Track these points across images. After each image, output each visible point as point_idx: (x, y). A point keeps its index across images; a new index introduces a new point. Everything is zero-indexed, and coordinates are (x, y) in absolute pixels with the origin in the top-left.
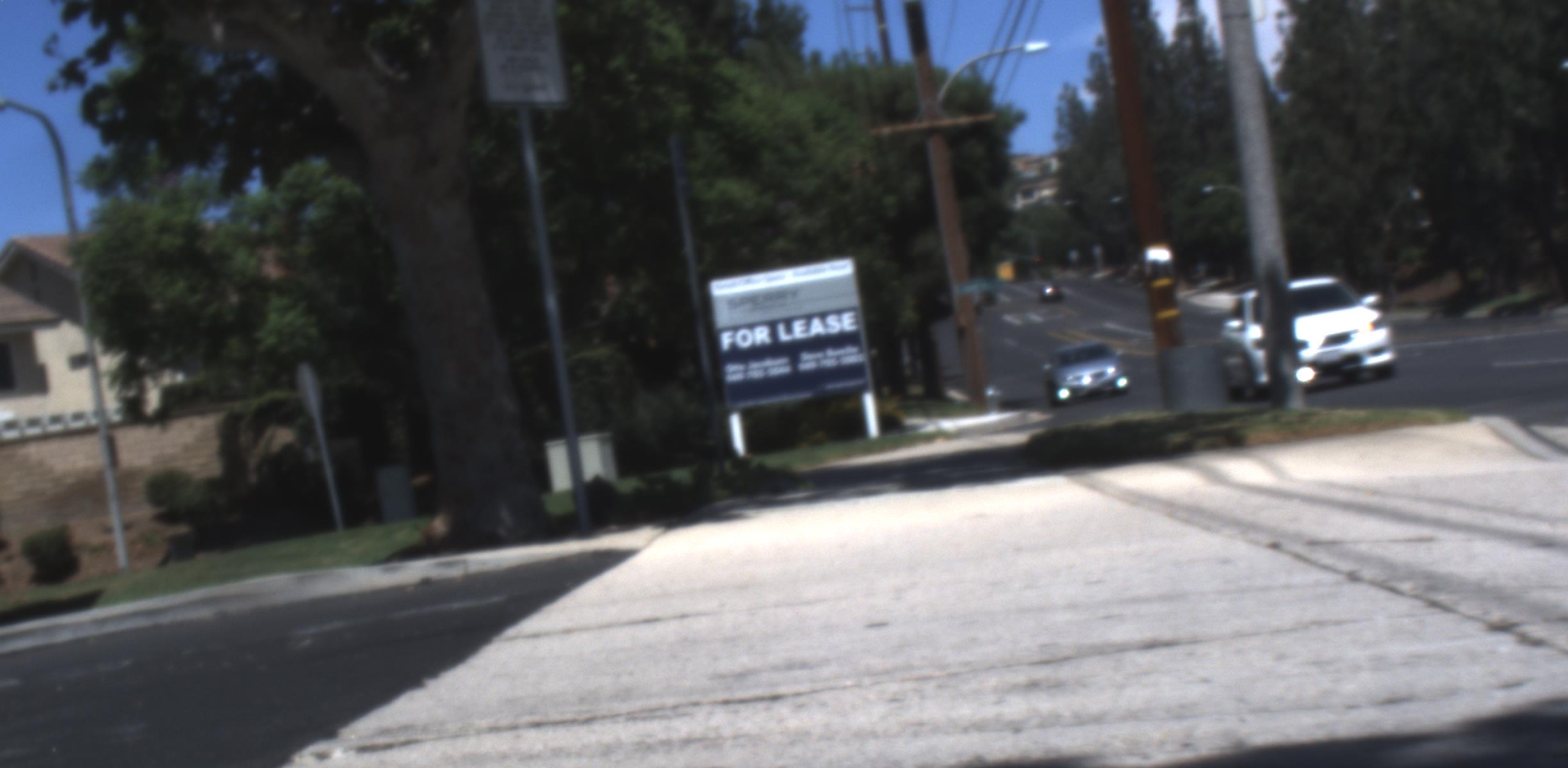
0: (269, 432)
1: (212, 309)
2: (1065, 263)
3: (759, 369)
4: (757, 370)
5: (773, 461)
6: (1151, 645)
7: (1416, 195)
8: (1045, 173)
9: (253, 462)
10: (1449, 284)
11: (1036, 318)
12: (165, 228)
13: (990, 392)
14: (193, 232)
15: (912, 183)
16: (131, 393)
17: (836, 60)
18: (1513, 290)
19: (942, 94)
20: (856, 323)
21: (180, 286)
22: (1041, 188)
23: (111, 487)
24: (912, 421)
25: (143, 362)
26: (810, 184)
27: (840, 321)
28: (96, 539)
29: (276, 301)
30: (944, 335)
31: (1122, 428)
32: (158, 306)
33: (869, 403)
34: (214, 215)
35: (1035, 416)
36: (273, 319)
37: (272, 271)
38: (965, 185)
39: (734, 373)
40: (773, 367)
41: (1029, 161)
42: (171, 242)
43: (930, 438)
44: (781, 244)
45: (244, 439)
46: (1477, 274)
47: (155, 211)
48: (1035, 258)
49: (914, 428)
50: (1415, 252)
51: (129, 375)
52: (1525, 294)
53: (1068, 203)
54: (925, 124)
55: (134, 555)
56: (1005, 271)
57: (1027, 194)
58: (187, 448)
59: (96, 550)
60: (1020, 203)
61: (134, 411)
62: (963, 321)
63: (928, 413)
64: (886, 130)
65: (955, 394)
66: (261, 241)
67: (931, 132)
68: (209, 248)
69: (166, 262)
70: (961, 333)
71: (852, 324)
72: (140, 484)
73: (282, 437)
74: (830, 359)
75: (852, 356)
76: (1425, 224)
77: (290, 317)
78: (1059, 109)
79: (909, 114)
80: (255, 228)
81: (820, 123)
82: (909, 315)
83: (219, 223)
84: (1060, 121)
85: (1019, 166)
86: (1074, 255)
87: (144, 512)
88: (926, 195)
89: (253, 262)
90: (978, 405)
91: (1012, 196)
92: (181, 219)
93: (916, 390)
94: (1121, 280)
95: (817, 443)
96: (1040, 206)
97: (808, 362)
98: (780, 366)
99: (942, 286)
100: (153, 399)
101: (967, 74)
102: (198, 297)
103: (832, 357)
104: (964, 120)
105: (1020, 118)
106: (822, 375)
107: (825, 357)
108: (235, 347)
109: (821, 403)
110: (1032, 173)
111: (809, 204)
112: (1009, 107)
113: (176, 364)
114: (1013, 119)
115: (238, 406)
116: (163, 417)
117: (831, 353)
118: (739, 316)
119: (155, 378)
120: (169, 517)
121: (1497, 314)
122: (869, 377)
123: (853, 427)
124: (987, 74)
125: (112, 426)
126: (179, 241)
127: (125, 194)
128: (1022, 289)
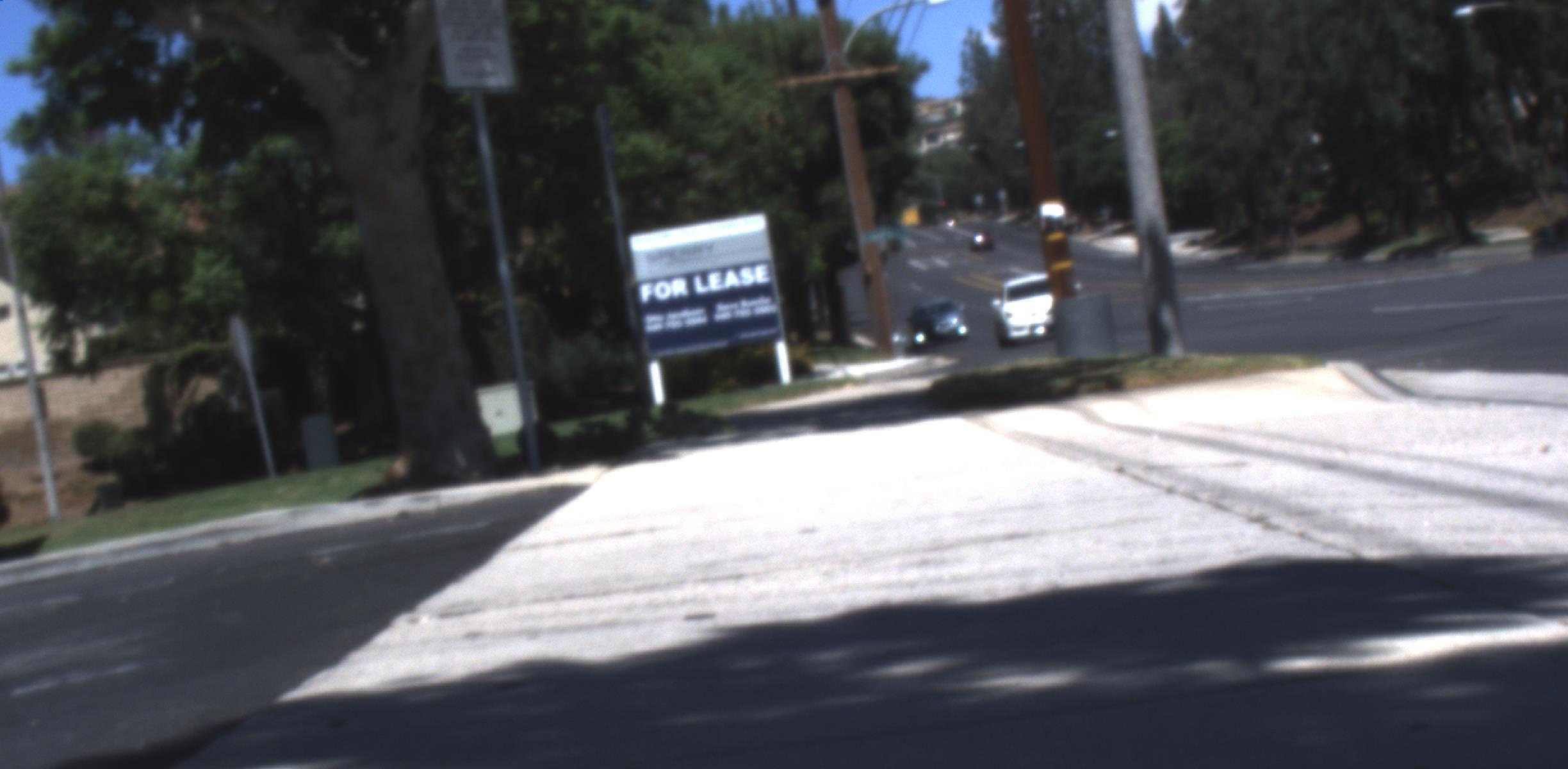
0: (193, 383)
1: (140, 262)
2: (970, 207)
3: (677, 320)
4: (674, 321)
5: (696, 405)
6: (1011, 537)
7: (1316, 139)
8: (950, 116)
9: (178, 412)
10: (1349, 227)
11: (941, 262)
12: (92, 184)
13: (896, 338)
14: (120, 188)
15: (818, 134)
16: (61, 346)
17: (743, 12)
18: (1410, 231)
19: (847, 45)
20: (769, 274)
21: (107, 242)
22: (945, 133)
23: (41, 437)
24: (821, 367)
25: (71, 316)
26: (718, 137)
27: (753, 273)
28: (26, 488)
29: (201, 255)
30: (850, 281)
31: (1017, 375)
32: (86, 260)
33: (782, 351)
34: (139, 171)
35: (941, 362)
36: (199, 272)
37: (196, 225)
38: (870, 136)
39: (653, 323)
40: (691, 317)
41: (933, 104)
42: (100, 198)
43: (839, 384)
44: (691, 195)
45: (169, 390)
46: (1376, 217)
47: (82, 167)
48: (940, 202)
49: (823, 374)
50: (1316, 195)
51: (58, 328)
52: (1422, 237)
53: (973, 148)
54: (831, 76)
55: (65, 503)
56: (911, 217)
57: (932, 138)
58: (113, 399)
59: (25, 500)
60: (924, 147)
61: (63, 364)
62: (869, 269)
63: (835, 359)
64: (793, 82)
65: (861, 340)
66: (187, 196)
67: (837, 83)
68: (134, 203)
69: (94, 218)
70: (868, 280)
71: (764, 276)
72: (67, 434)
73: (207, 387)
74: (745, 309)
75: (764, 307)
76: (1326, 167)
77: (216, 270)
78: (963, 54)
79: (815, 66)
80: (180, 184)
81: (729, 75)
82: (816, 263)
83: (144, 179)
84: (965, 66)
85: (923, 111)
86: (979, 200)
87: (73, 461)
88: (832, 145)
89: (179, 217)
90: (884, 350)
91: (918, 142)
92: (107, 176)
93: (824, 335)
94: (1026, 224)
95: (728, 390)
96: (944, 151)
97: (724, 313)
98: (697, 316)
99: (848, 233)
100: (81, 352)
101: (871, 26)
102: (125, 252)
103: (746, 308)
104: (869, 72)
105: (924, 67)
106: (736, 325)
107: (740, 308)
108: (159, 299)
109: (732, 351)
110: (937, 117)
111: (719, 156)
112: (914, 57)
113: (105, 318)
114: (918, 68)
115: (162, 357)
116: (92, 367)
117: (745, 303)
118: (659, 269)
119: (84, 330)
120: (97, 466)
121: (1394, 257)
122: (781, 325)
123: (766, 372)
124: (892, 26)
125: (41, 378)
126: (106, 197)
127: (52, 150)
128: (928, 233)
